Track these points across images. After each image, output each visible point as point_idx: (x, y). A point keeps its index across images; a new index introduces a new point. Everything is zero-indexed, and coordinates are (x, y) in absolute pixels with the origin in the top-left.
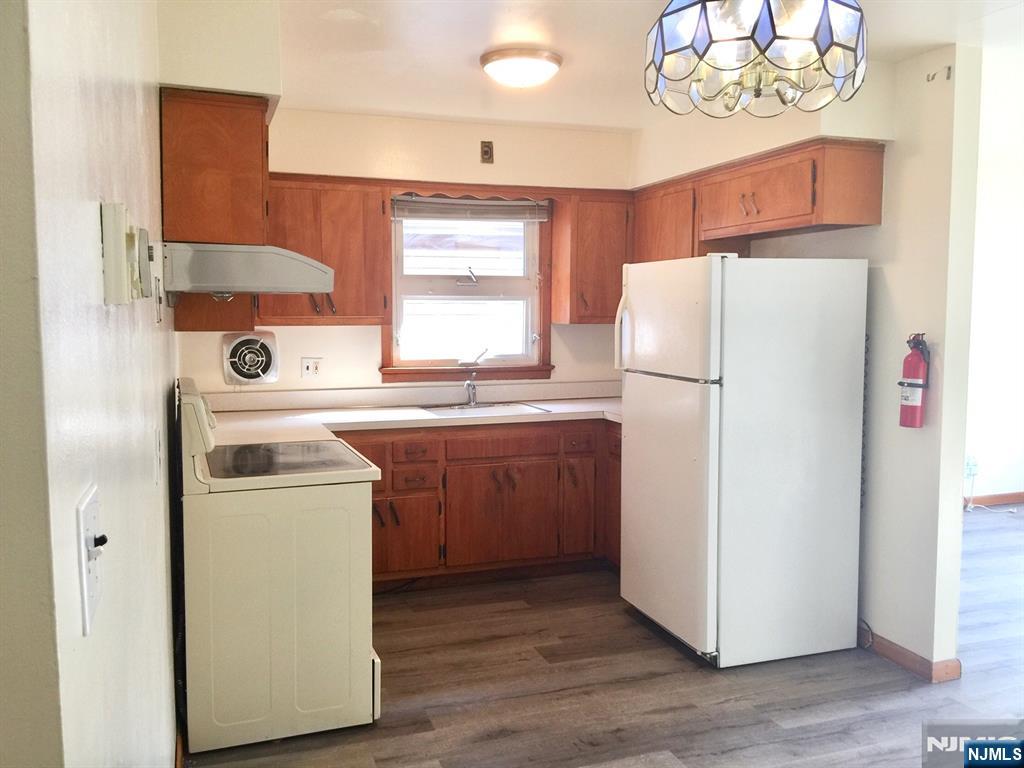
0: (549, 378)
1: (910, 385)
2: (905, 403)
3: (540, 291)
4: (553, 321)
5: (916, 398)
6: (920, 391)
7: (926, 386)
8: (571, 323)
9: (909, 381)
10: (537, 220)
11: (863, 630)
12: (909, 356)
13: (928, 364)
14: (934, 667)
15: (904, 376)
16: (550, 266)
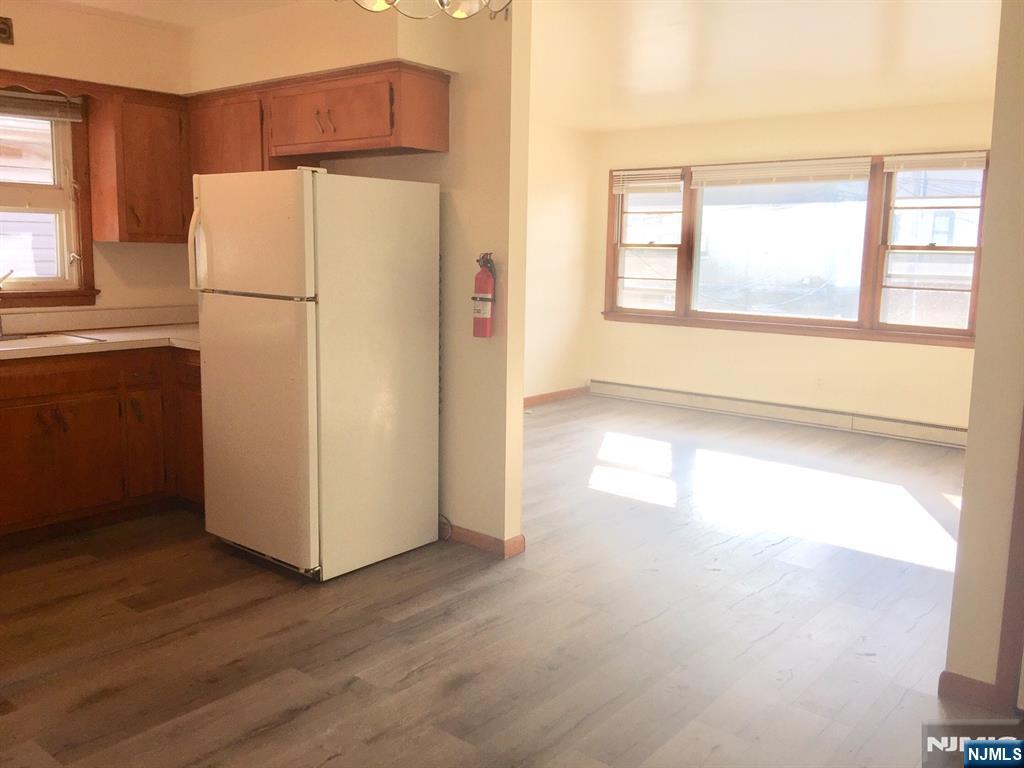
0: (93, 303)
1: (481, 299)
2: (477, 315)
3: (77, 203)
4: (96, 238)
5: (487, 311)
6: (490, 304)
7: (493, 301)
8: (122, 239)
9: (481, 296)
10: (69, 120)
11: (443, 524)
12: (479, 274)
13: (495, 279)
14: (506, 545)
15: (476, 292)
16: (88, 173)
